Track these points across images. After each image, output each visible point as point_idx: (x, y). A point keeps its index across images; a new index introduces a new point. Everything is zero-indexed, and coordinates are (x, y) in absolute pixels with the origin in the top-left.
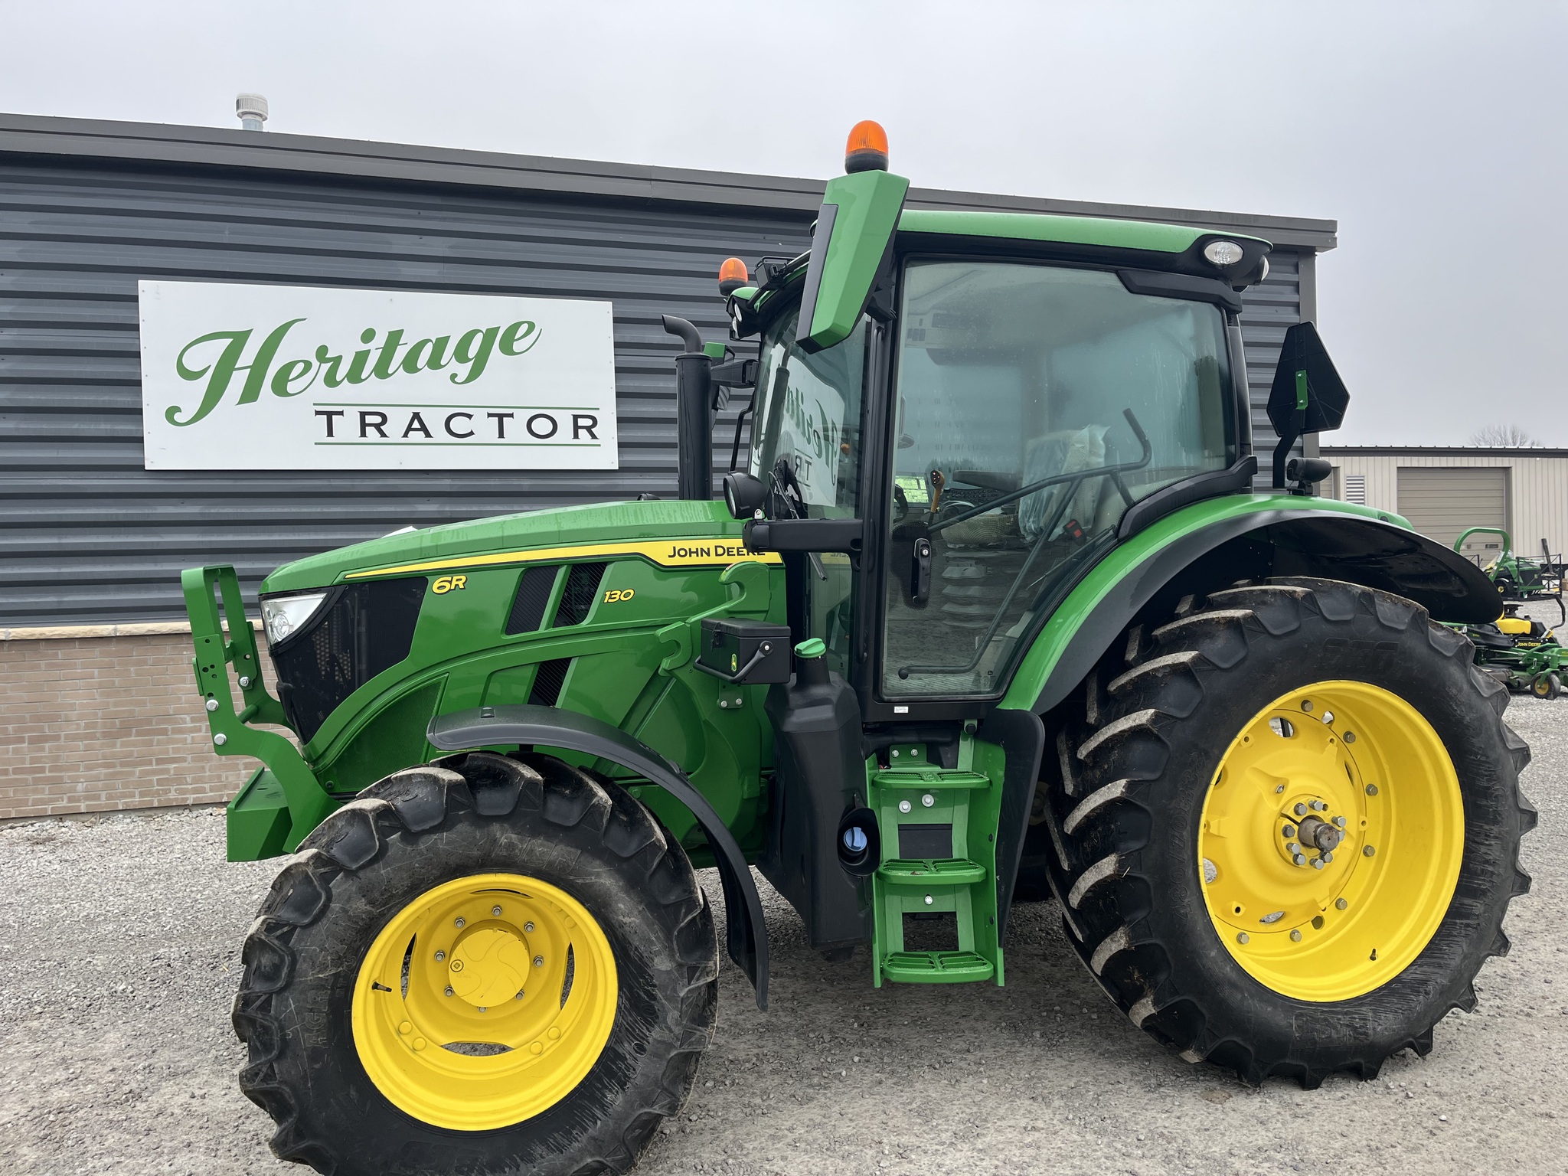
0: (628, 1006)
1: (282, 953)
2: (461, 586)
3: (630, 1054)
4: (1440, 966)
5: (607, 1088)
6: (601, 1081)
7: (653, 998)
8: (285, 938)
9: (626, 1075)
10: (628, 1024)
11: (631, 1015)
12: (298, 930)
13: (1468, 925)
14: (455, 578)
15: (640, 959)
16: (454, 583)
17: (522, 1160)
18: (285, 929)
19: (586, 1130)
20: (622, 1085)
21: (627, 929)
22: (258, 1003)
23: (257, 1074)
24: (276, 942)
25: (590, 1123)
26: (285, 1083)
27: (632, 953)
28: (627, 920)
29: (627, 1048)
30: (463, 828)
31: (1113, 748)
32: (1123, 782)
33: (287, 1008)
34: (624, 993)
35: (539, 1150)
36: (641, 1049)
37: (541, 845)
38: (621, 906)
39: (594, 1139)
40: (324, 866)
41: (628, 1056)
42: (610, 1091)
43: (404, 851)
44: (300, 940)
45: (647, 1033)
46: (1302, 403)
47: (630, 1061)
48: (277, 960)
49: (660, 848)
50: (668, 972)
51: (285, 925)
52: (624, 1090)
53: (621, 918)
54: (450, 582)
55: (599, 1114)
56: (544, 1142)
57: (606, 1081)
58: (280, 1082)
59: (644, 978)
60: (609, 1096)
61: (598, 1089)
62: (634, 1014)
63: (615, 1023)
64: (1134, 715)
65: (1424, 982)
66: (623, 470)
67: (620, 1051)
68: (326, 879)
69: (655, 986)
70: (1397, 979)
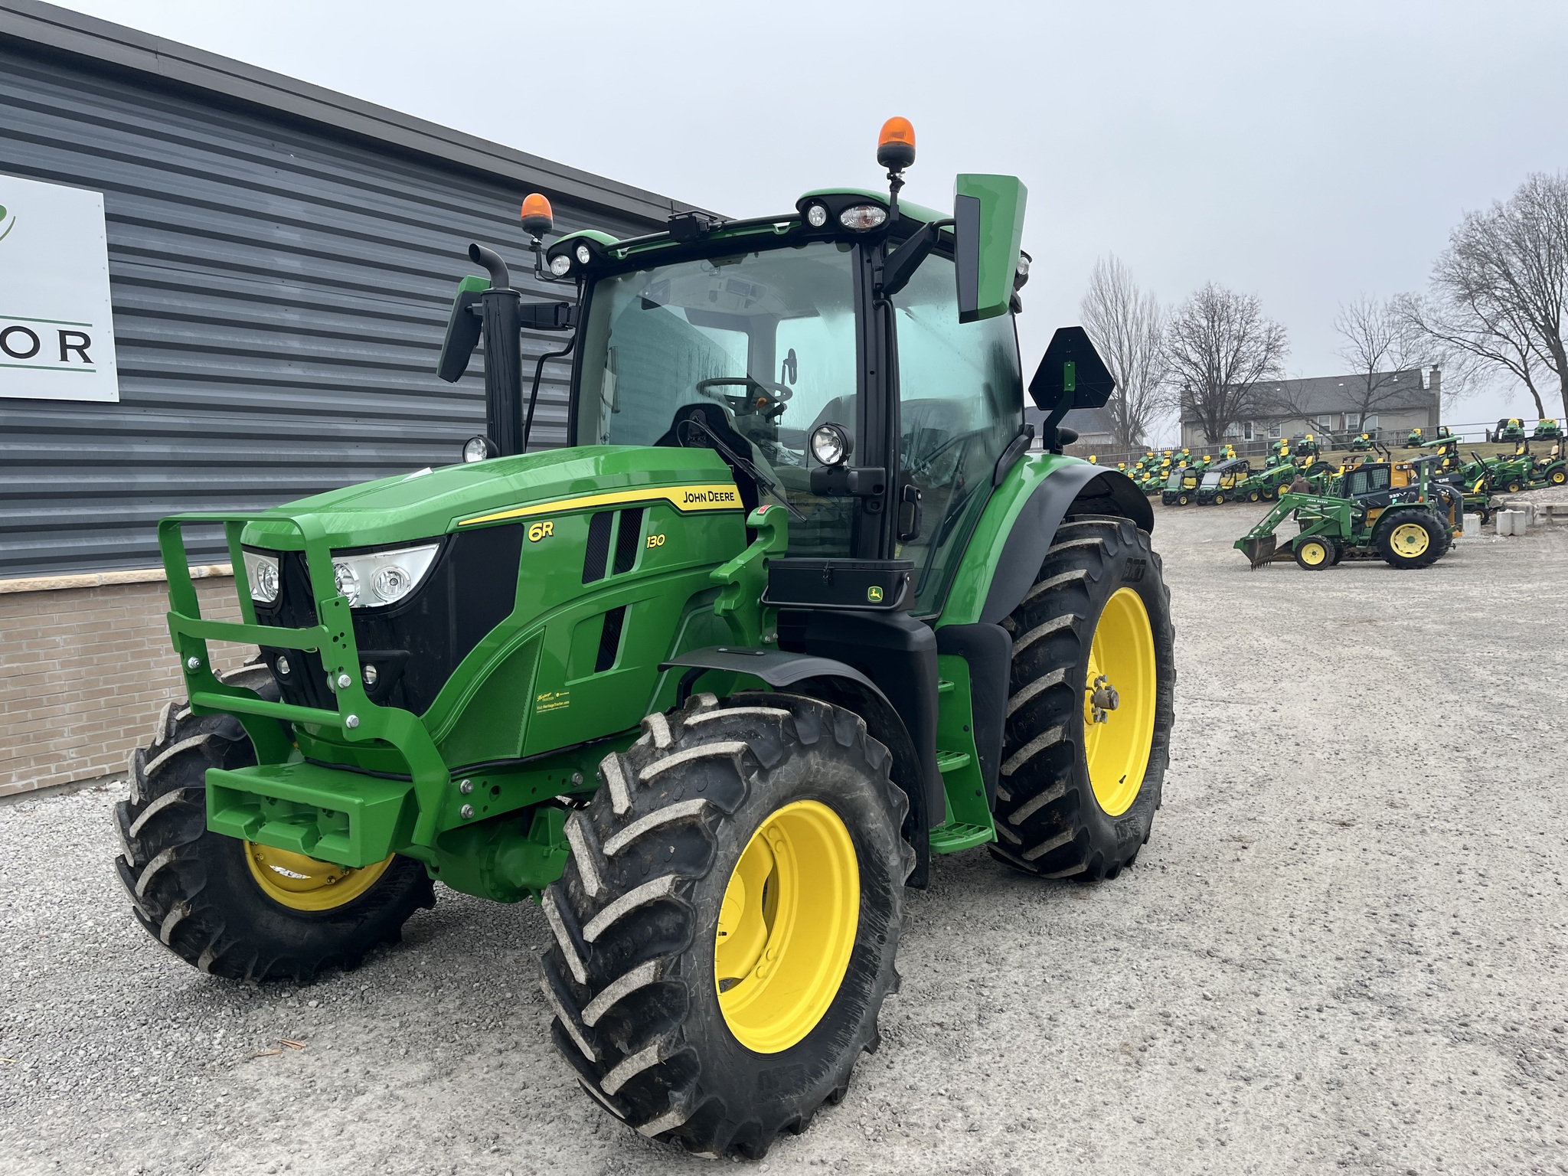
0: (869, 904)
1: (686, 910)
2: (550, 534)
3: (875, 946)
4: (1154, 780)
5: (863, 980)
6: (857, 976)
7: (887, 891)
8: (688, 895)
9: (875, 966)
10: (870, 920)
11: (872, 912)
12: (697, 883)
13: (1161, 750)
14: (545, 524)
15: (880, 861)
16: (545, 529)
17: (828, 1061)
18: (688, 885)
19: (857, 1021)
20: (874, 974)
21: (873, 834)
22: (671, 967)
23: (670, 1042)
24: (682, 900)
25: (859, 1015)
26: (690, 1042)
27: (874, 857)
28: (873, 827)
29: (873, 941)
30: (794, 758)
31: (1038, 647)
32: (1062, 670)
33: (692, 966)
34: (865, 894)
35: (835, 1049)
36: (882, 939)
37: (835, 768)
38: (872, 814)
39: (863, 1027)
40: (711, 815)
41: (873, 949)
42: (867, 983)
43: (761, 788)
44: (699, 894)
45: (886, 924)
46: (1070, 386)
47: (876, 953)
48: (680, 919)
49: (889, 758)
50: (897, 866)
51: (687, 882)
52: (875, 978)
53: (870, 826)
54: (541, 528)
55: (861, 1004)
56: (836, 1042)
57: (861, 975)
58: (688, 1044)
59: (883, 877)
60: (866, 987)
61: (857, 984)
62: (874, 910)
63: (859, 922)
64: (1057, 620)
65: (1149, 792)
66: (125, 403)
67: (867, 946)
68: (714, 825)
69: (889, 881)
70: (1139, 793)
